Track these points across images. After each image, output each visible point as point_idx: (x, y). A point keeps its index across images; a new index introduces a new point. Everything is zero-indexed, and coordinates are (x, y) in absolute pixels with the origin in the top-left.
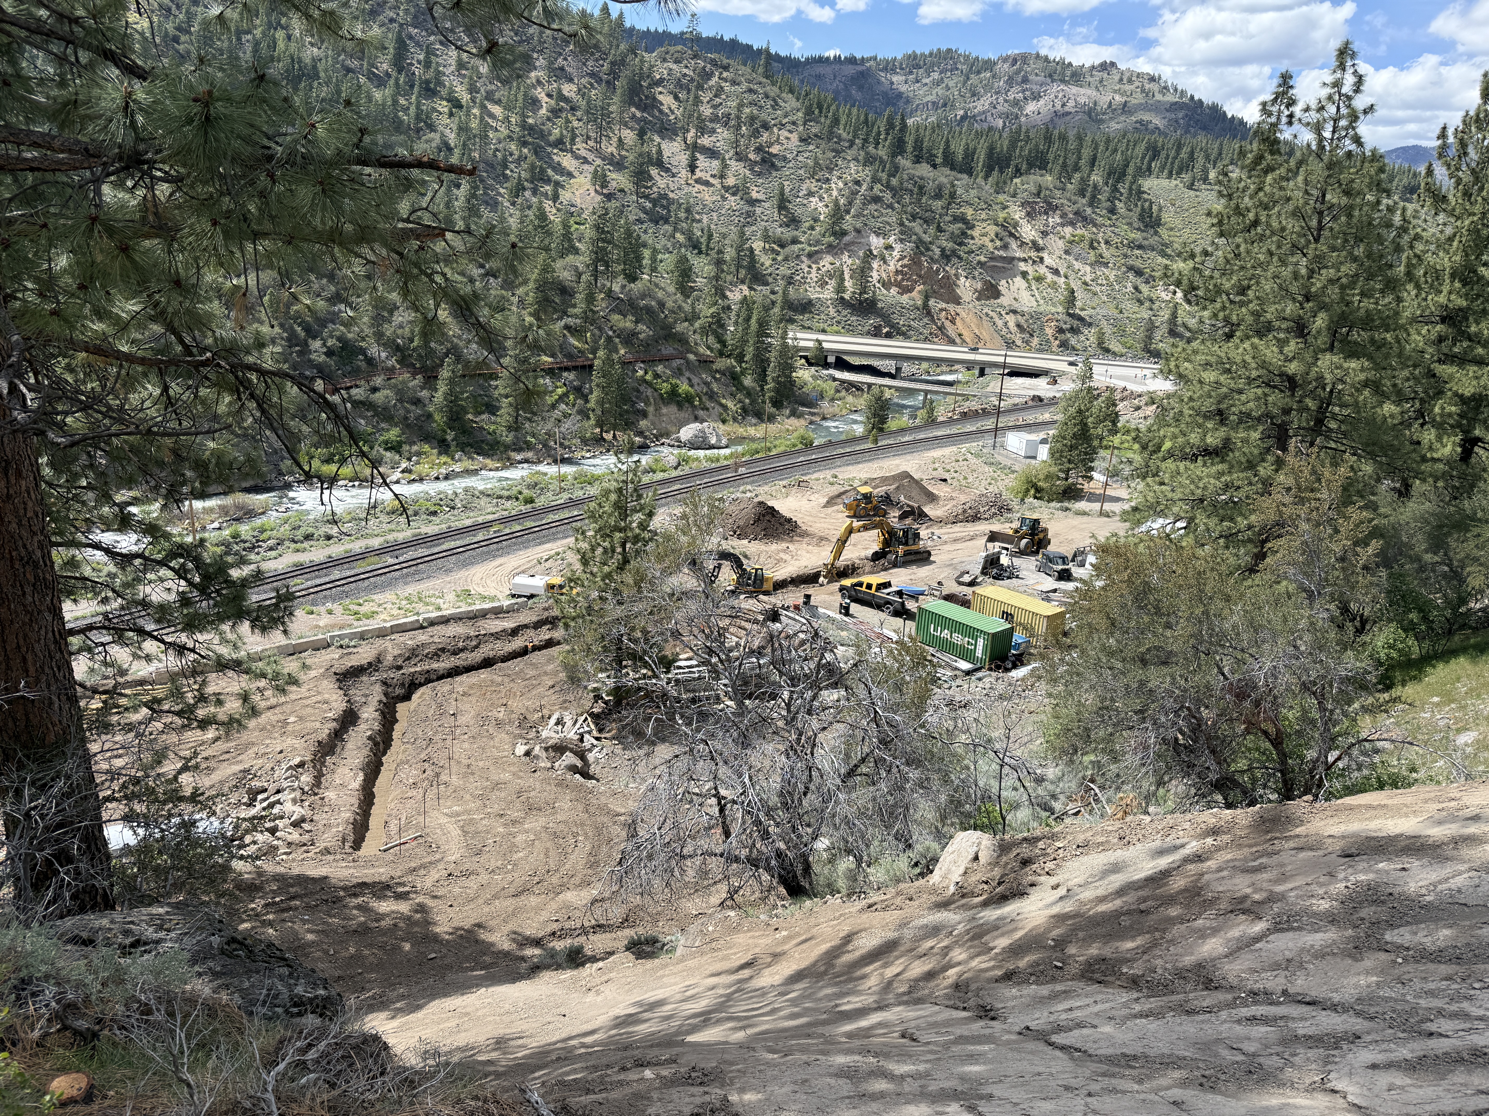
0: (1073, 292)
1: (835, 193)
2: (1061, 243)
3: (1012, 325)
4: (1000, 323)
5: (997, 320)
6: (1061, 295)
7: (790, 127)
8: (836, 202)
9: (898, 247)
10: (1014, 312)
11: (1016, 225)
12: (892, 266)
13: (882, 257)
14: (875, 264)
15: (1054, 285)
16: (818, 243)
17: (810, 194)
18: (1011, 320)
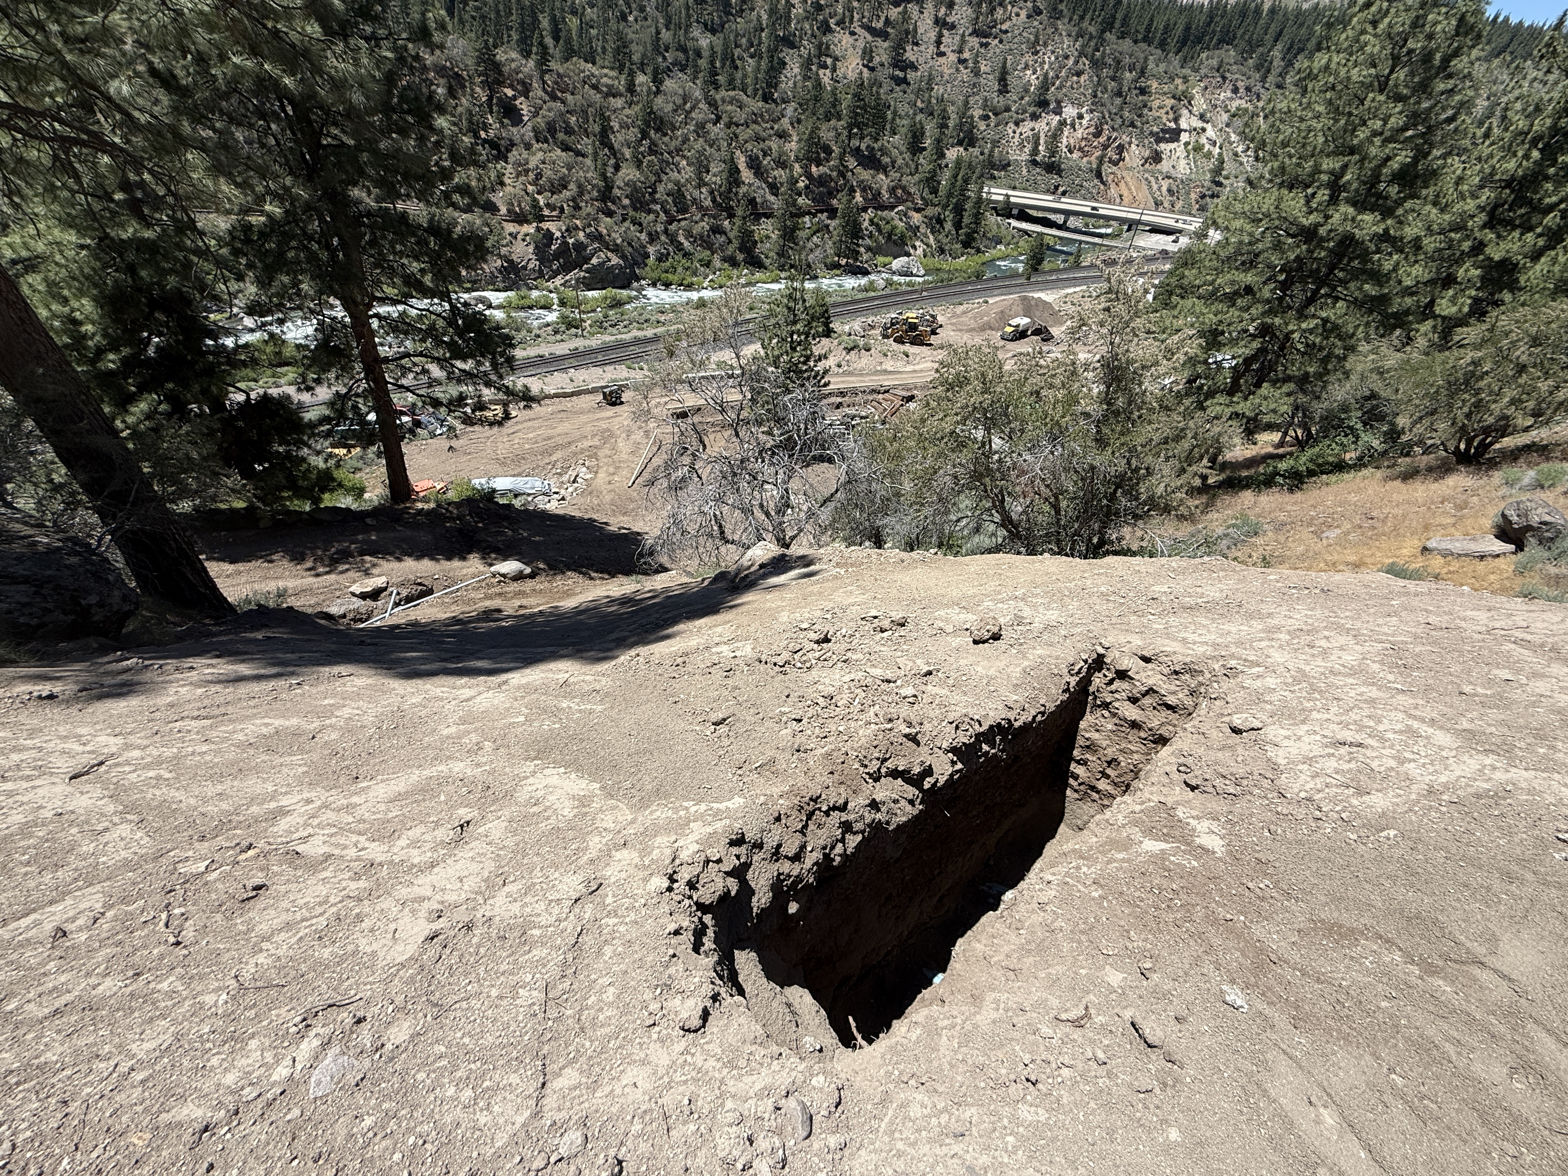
0: (1222, 162)
1: (1046, 67)
2: (1225, 117)
3: (1164, 189)
4: (1155, 187)
5: (1153, 183)
6: (1212, 164)
8: (1046, 75)
9: (1088, 117)
10: (1169, 177)
11: (1191, 99)
12: (1079, 133)
13: (1073, 126)
14: (1066, 131)
15: (1209, 155)
16: (1025, 112)
17: (1026, 67)
18: (1165, 185)
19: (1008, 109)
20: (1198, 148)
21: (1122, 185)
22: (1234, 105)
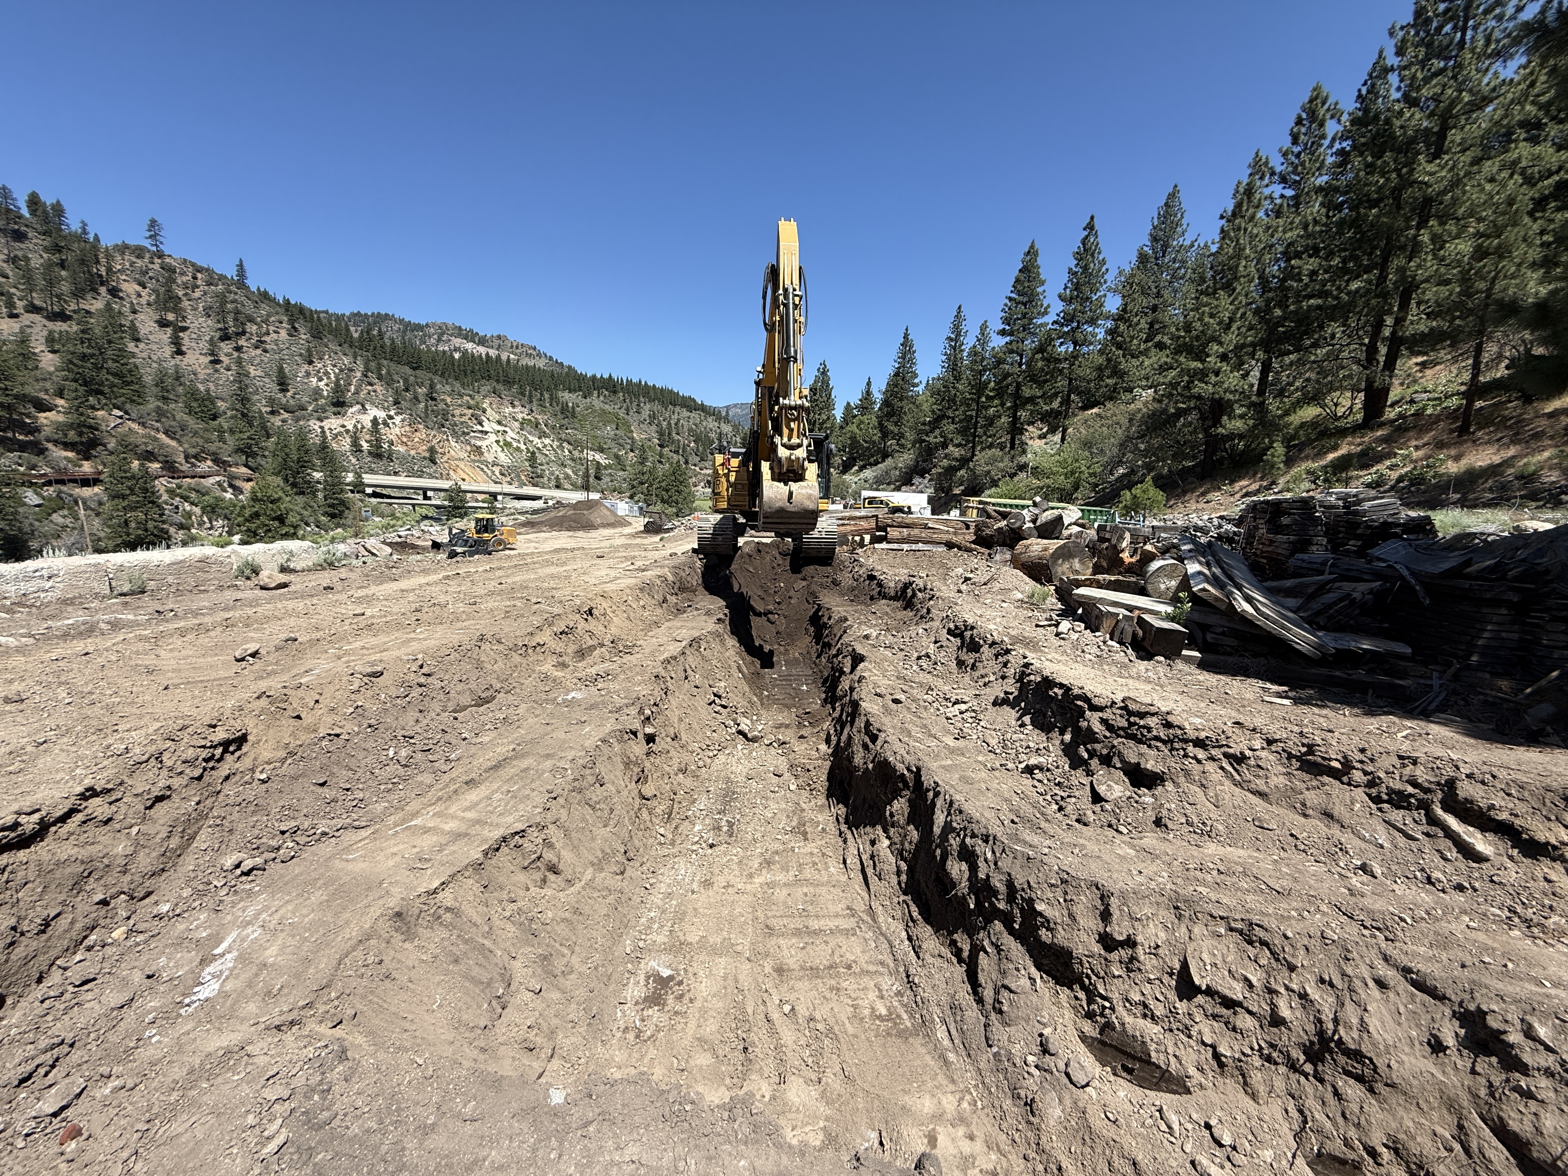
0: (532, 454)
1: (332, 376)
2: (517, 424)
3: (497, 473)
4: (489, 472)
6: (525, 455)
7: (277, 324)
8: (335, 383)
9: (398, 419)
10: (496, 465)
11: (484, 411)
12: (397, 430)
13: (386, 424)
14: (383, 429)
15: (518, 449)
16: (325, 411)
17: (308, 374)
18: (497, 470)
19: (304, 409)
20: (508, 444)
21: (459, 470)
22: (520, 416)
